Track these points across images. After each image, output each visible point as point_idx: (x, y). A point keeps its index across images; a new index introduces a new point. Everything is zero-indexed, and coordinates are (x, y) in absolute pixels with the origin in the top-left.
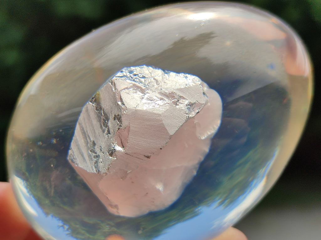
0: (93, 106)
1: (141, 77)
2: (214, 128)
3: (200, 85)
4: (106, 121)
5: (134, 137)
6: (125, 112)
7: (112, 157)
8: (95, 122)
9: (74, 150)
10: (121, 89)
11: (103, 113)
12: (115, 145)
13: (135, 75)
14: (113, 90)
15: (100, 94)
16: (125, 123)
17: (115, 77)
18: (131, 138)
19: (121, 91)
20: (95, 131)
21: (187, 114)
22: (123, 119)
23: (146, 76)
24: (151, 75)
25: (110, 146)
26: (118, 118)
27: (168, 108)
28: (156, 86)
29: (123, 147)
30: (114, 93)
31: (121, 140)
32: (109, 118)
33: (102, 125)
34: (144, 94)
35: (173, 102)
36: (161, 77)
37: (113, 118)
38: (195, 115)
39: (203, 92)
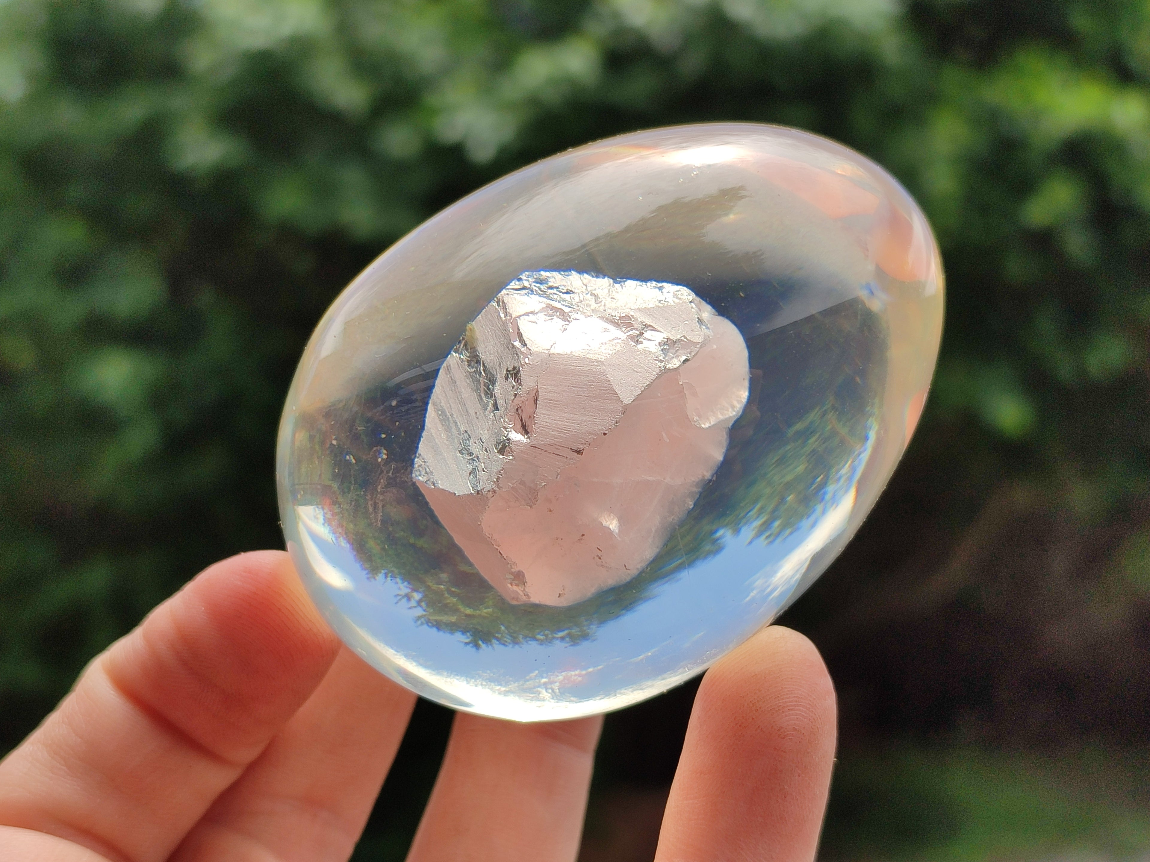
0: (462, 361)
1: (563, 291)
2: (733, 407)
3: (691, 302)
4: (490, 387)
5: (547, 412)
6: (527, 360)
7: (503, 455)
8: (467, 393)
9: (425, 457)
10: (519, 314)
11: (483, 372)
12: (508, 431)
13: (551, 288)
14: (501, 318)
15: (474, 328)
16: (528, 381)
17: (504, 290)
18: (542, 413)
19: (519, 317)
20: (467, 411)
21: (661, 361)
22: (523, 374)
23: (576, 291)
24: (586, 289)
25: (499, 433)
26: (515, 374)
27: (618, 348)
28: (594, 306)
29: (527, 433)
30: (504, 324)
31: (521, 420)
32: (496, 379)
33: (483, 395)
34: (569, 321)
35: (632, 337)
36: (606, 291)
37: (504, 375)
38: (680, 366)
39: (698, 318)
